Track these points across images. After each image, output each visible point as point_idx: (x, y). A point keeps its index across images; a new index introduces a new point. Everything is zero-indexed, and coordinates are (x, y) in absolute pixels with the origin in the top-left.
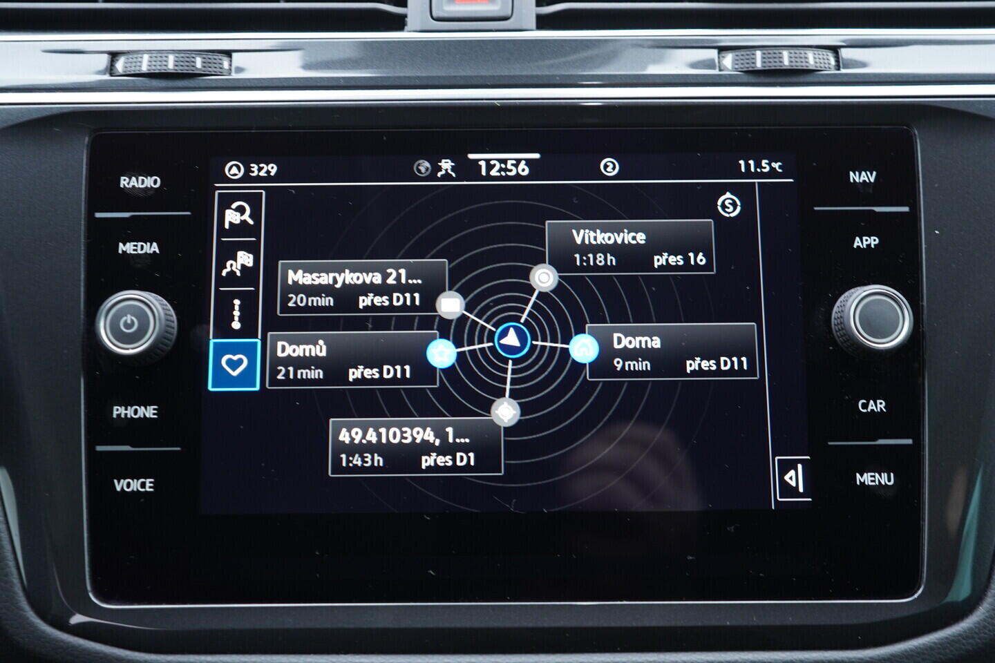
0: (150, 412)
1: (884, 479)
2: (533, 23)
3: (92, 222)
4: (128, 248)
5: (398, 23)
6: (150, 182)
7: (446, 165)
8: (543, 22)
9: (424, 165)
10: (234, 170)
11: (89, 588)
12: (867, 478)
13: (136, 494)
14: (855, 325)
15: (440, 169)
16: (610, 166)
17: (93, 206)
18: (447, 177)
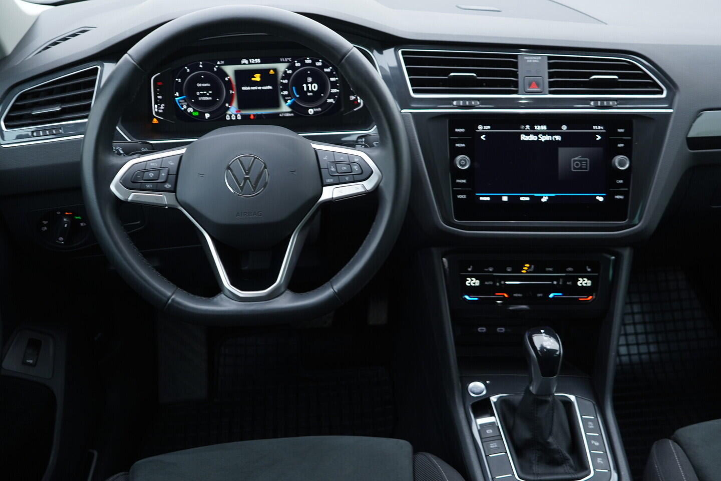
0: (464, 181)
1: (621, 197)
2: (547, 92)
3: (450, 139)
4: (458, 145)
5: (516, 92)
6: (462, 130)
7: (528, 127)
8: (551, 92)
9: (523, 127)
10: (480, 127)
11: (454, 217)
12: (617, 197)
13: (462, 198)
14: (617, 164)
15: (526, 128)
16: (564, 127)
17: (450, 135)
18: (528, 130)
